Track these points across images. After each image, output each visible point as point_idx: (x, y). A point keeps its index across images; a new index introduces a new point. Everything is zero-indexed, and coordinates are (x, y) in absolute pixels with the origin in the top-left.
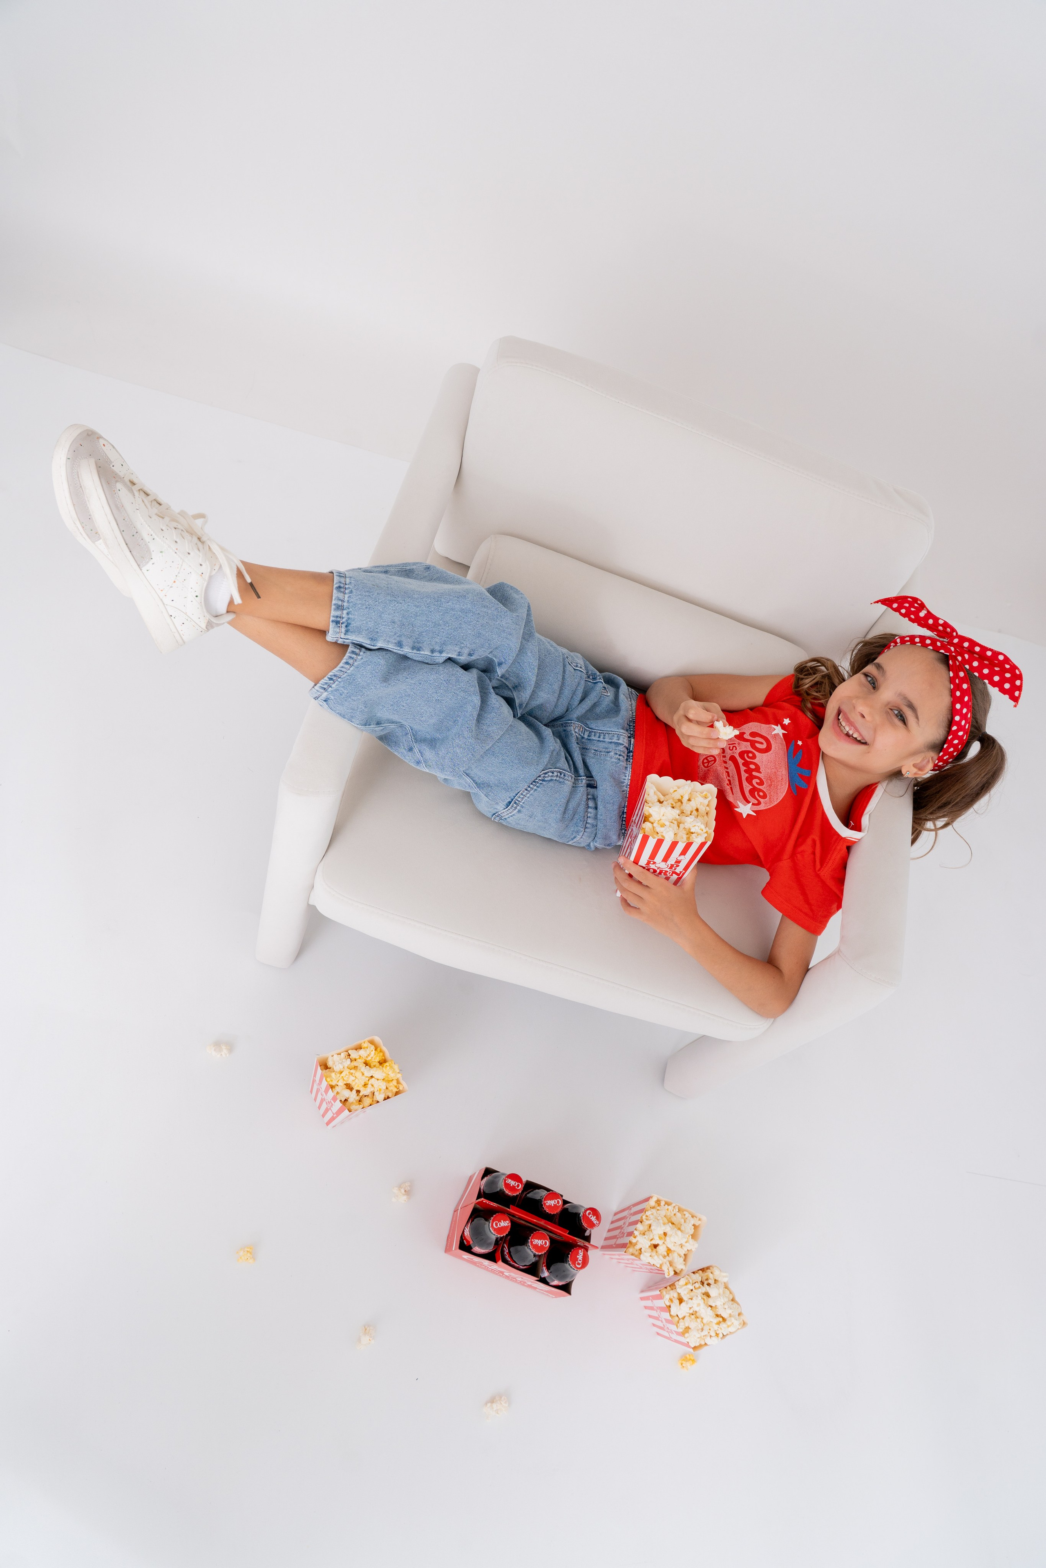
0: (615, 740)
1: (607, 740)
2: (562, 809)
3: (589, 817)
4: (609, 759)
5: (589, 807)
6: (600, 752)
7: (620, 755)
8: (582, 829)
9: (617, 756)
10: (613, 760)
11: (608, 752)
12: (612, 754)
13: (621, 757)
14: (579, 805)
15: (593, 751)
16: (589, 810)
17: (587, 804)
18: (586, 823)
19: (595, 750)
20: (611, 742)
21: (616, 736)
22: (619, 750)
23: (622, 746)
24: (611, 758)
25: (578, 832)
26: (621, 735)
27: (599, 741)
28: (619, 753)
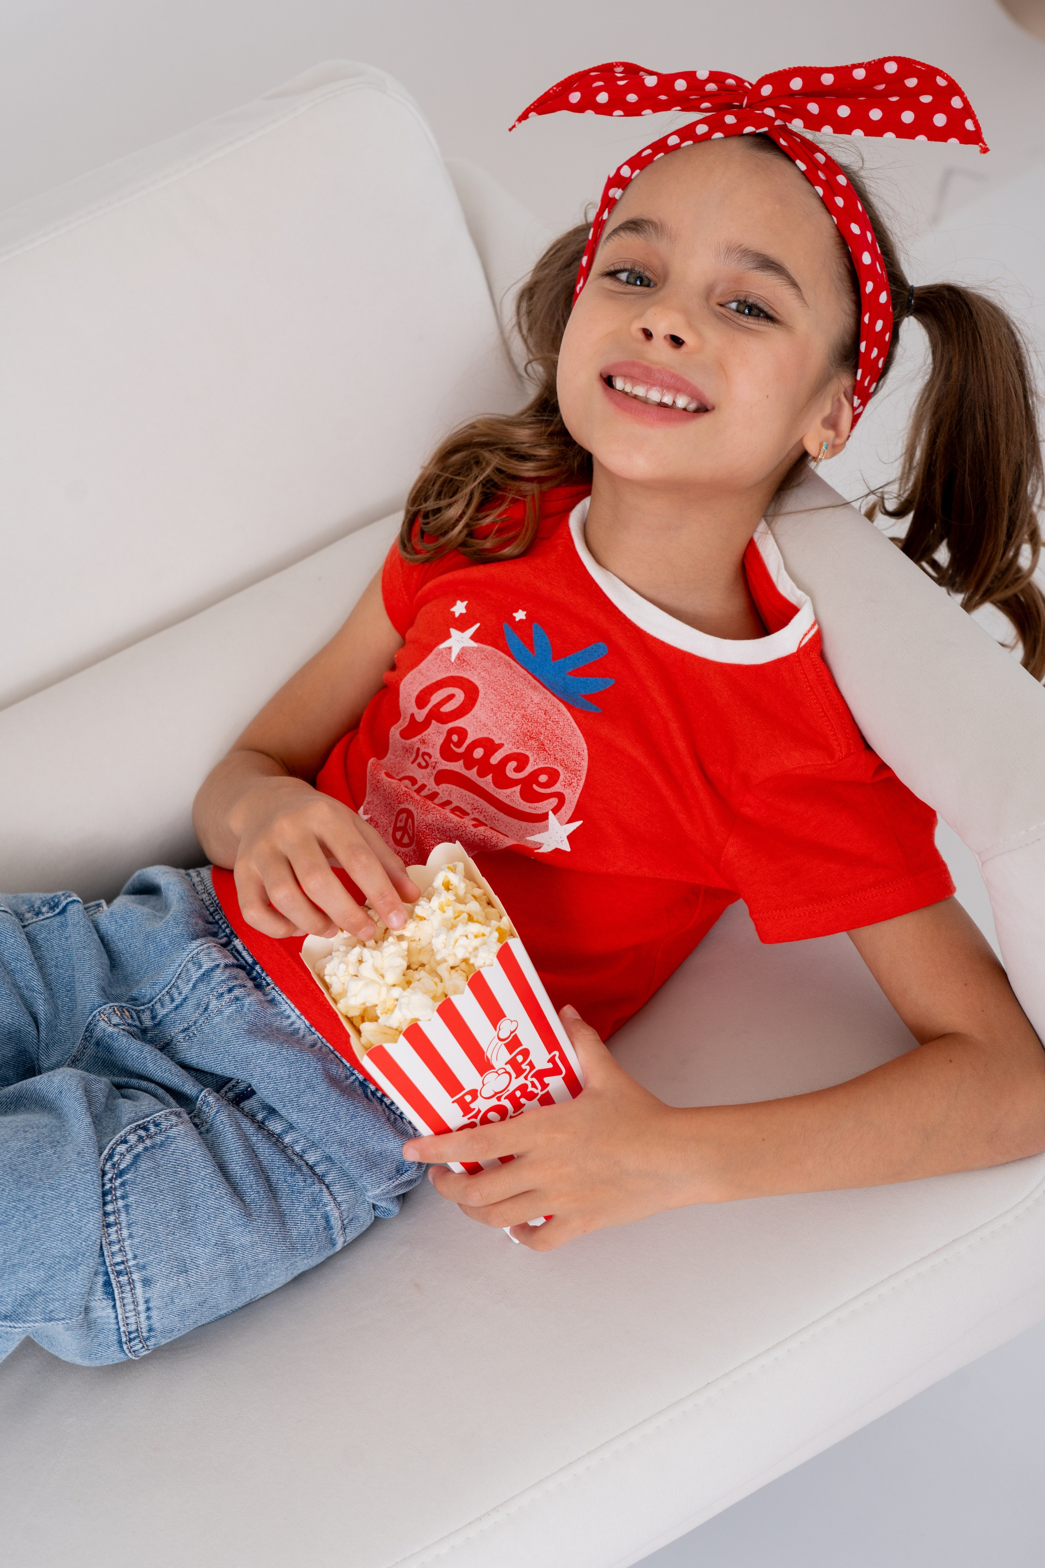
0: (196, 975)
1: (186, 990)
2: (222, 1190)
3: (304, 1151)
4: (217, 1019)
5: (279, 1135)
6: (195, 1023)
7: (230, 990)
8: (317, 1187)
9: (227, 997)
10: (227, 1012)
11: (206, 1009)
12: (214, 1004)
13: (237, 992)
14: (251, 1151)
15: (182, 1035)
16: (287, 1139)
17: (271, 1134)
18: (311, 1168)
19: (183, 1031)
20: (194, 986)
21: (190, 965)
22: (219, 983)
23: (219, 971)
24: (220, 1012)
25: (315, 1202)
26: (198, 954)
27: (177, 1008)
28: (225, 988)
